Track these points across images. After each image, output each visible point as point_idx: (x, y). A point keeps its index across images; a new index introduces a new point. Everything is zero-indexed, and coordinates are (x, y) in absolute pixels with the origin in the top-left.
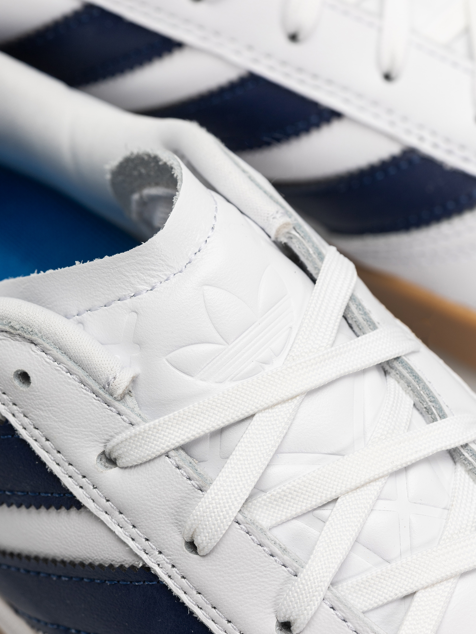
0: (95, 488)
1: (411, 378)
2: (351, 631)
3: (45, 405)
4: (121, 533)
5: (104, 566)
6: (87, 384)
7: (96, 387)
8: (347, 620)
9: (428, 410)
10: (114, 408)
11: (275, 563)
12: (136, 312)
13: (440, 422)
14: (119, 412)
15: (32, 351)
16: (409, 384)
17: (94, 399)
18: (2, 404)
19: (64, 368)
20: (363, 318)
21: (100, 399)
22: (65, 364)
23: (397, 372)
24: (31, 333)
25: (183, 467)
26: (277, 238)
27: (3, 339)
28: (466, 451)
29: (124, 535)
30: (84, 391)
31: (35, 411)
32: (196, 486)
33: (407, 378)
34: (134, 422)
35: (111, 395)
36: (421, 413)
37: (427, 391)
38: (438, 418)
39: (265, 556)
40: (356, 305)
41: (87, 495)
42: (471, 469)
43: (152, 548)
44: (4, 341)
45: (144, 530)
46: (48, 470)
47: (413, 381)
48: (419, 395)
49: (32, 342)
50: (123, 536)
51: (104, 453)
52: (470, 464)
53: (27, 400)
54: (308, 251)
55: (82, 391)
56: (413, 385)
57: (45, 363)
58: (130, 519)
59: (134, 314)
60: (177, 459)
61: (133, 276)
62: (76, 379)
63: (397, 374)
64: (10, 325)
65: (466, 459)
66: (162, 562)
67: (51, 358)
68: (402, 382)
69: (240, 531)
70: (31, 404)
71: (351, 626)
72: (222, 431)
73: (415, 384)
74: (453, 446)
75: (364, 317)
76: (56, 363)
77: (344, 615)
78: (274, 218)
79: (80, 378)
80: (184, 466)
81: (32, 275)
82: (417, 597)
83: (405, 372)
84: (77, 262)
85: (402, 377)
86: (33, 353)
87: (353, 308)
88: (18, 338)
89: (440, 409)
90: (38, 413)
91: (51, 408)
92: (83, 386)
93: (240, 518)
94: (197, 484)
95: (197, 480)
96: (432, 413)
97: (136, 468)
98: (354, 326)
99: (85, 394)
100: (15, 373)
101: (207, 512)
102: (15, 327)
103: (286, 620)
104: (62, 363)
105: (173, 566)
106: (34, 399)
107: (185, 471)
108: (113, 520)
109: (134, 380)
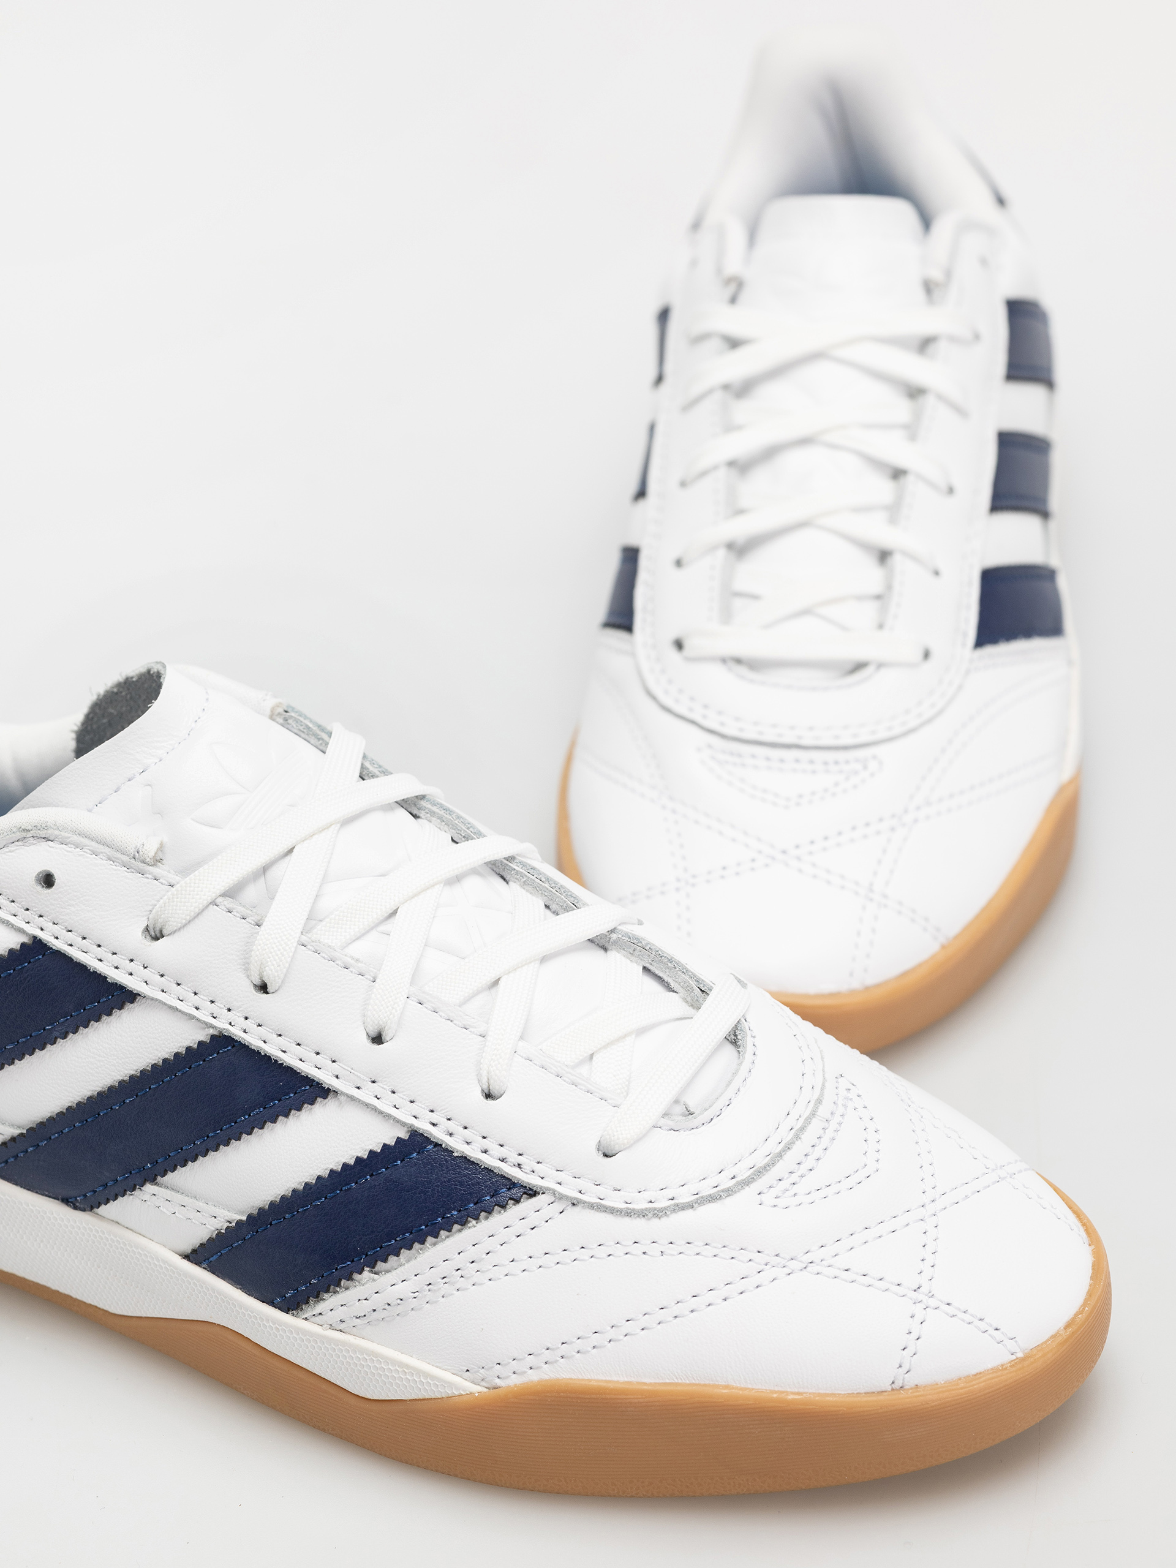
0: (146, 968)
1: (442, 812)
2: (444, 1020)
3: (75, 898)
4: (183, 1006)
6: (116, 858)
7: (125, 858)
8: (438, 1010)
10: (149, 874)
11: (351, 974)
12: (149, 785)
14: (155, 876)
15: (50, 847)
16: (441, 819)
17: (126, 871)
18: (26, 923)
19: (89, 852)
20: (379, 771)
21: (133, 870)
22: (89, 846)
23: (427, 811)
24: (46, 828)
25: (234, 909)
27: (16, 850)
28: (516, 864)
29: (187, 1007)
30: (114, 867)
31: (65, 910)
32: (253, 922)
33: (438, 814)
34: (173, 882)
35: (144, 862)
37: (462, 820)
39: (339, 970)
40: (369, 761)
41: (139, 979)
42: (524, 882)
43: (220, 1008)
44: (17, 851)
45: (207, 991)
46: (91, 970)
47: (445, 815)
48: (454, 827)
49: (46, 839)
50: (186, 1009)
51: (147, 929)
52: (523, 877)
53: (54, 902)
54: (307, 726)
55: (112, 868)
56: (446, 818)
57: (66, 853)
58: (189, 985)
59: (149, 787)
60: (225, 903)
61: (137, 752)
62: (104, 858)
63: (428, 813)
64: (21, 829)
65: (517, 873)
66: (233, 1018)
67: (72, 846)
68: (434, 819)
69: (307, 952)
70: (59, 904)
71: (443, 1015)
72: (265, 869)
73: (448, 816)
75: (380, 769)
76: (78, 849)
77: (434, 1006)
78: (264, 700)
79: (107, 855)
80: (235, 906)
82: (501, 983)
83: (434, 809)
85: (433, 813)
86: (52, 849)
87: (367, 764)
88: (31, 840)
90: (68, 910)
91: (82, 899)
92: (112, 862)
93: (304, 939)
94: (253, 920)
95: (252, 916)
97: (185, 928)
99: (116, 870)
100: (36, 877)
101: (267, 945)
102: (27, 828)
103: (376, 1031)
104: (85, 846)
105: (246, 1018)
106: (62, 896)
107: (237, 912)
108: (172, 995)
109: (161, 848)
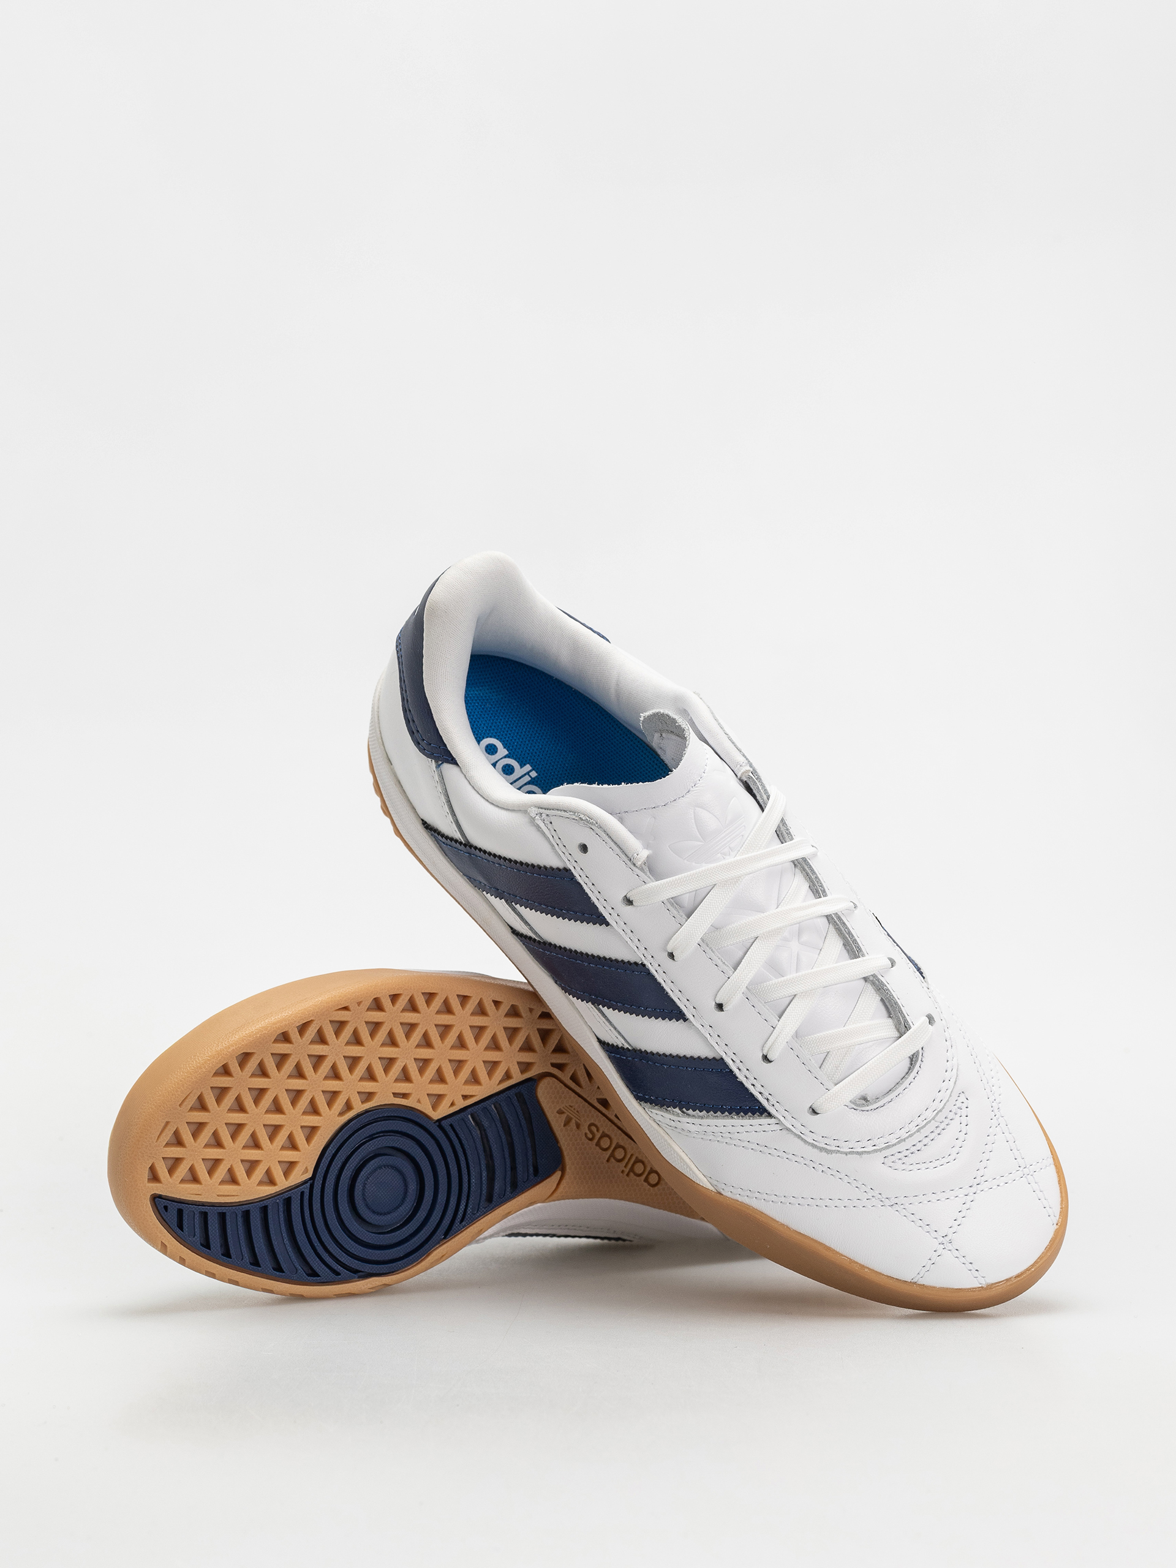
0: (619, 915)
3: (595, 865)
5: (583, 953)
6: (622, 857)
7: (626, 860)
9: (817, 891)
10: (635, 872)
11: (718, 970)
12: (654, 817)
13: (823, 899)
14: (638, 875)
15: (590, 832)
17: (624, 865)
18: (569, 862)
19: (610, 847)
20: (786, 833)
21: (627, 866)
22: (610, 844)
24: (591, 823)
25: (671, 910)
26: (741, 777)
28: (836, 917)
30: (619, 860)
32: (678, 922)
34: (646, 882)
35: (634, 865)
36: (813, 892)
37: (821, 884)
38: (822, 896)
39: (713, 965)
41: (613, 919)
43: (648, 954)
44: (575, 825)
46: (592, 901)
48: (812, 881)
49: (590, 827)
50: (631, 944)
51: (626, 896)
52: (837, 925)
53: (583, 861)
57: (597, 840)
58: (637, 935)
59: (653, 819)
60: (668, 904)
61: (655, 796)
62: (615, 853)
64: (579, 815)
65: (835, 922)
66: (651, 961)
67: (600, 838)
69: (699, 949)
70: (586, 864)
71: (757, 1010)
73: (811, 874)
74: (829, 914)
76: (604, 843)
78: (741, 765)
79: (618, 853)
81: (594, 786)
84: (623, 783)
86: (591, 834)
87: (781, 826)
89: (824, 891)
90: (589, 868)
91: (599, 867)
92: (619, 857)
93: (701, 942)
95: (679, 918)
96: (819, 893)
97: (644, 907)
98: (780, 835)
100: (579, 845)
101: (683, 939)
102: (582, 817)
103: (721, 1002)
104: (607, 843)
105: (659, 965)
106: (588, 861)
107: (672, 913)
